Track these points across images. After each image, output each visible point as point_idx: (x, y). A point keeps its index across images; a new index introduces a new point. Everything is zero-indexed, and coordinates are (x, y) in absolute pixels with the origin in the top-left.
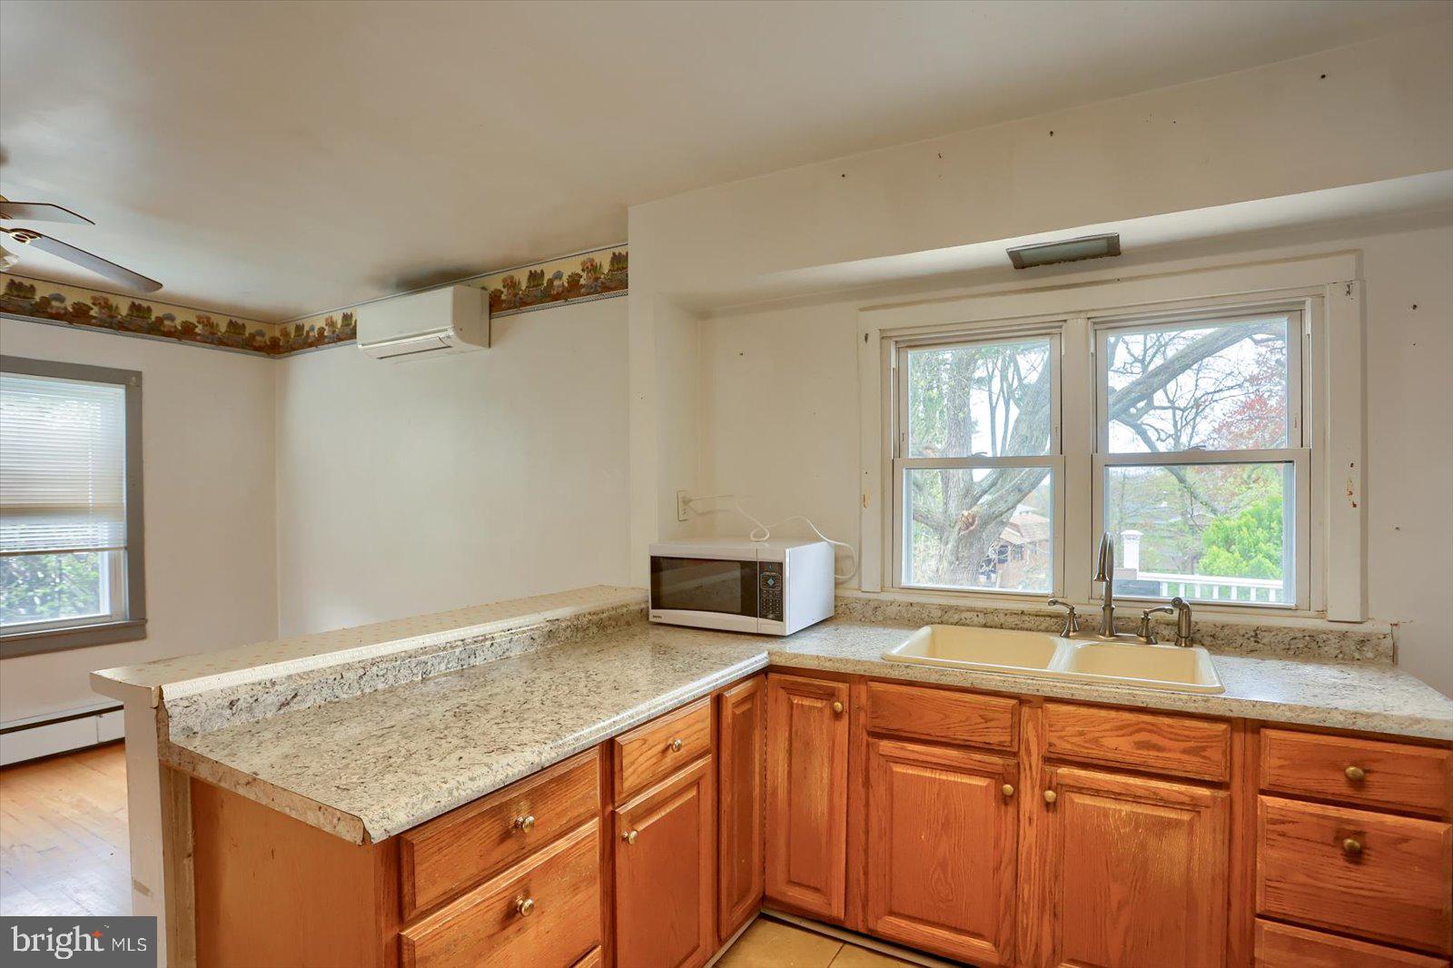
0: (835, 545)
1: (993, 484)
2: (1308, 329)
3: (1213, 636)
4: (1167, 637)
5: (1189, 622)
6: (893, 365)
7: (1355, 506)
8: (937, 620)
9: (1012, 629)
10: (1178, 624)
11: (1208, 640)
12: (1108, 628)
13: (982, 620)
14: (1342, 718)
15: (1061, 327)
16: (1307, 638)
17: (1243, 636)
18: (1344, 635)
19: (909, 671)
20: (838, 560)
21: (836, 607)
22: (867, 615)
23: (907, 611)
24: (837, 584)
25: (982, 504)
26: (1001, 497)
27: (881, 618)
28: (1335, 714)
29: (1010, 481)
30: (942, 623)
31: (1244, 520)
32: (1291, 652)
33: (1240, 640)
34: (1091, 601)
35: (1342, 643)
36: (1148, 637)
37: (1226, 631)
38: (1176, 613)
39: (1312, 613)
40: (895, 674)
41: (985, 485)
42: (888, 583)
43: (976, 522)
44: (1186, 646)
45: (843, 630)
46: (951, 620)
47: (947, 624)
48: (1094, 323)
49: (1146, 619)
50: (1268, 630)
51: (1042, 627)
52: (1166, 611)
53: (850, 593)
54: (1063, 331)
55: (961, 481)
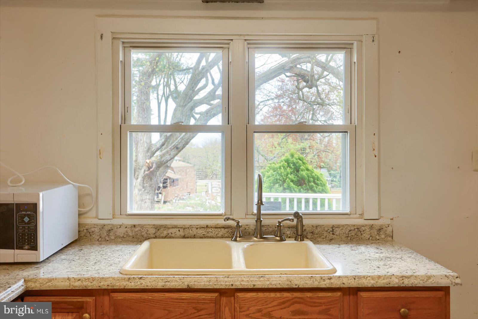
0: (79, 187)
1: (163, 145)
2: (355, 60)
3: (312, 233)
4: (289, 236)
5: (302, 226)
6: (121, 59)
7: (376, 156)
8: (152, 236)
9: (201, 238)
10: (296, 227)
11: (309, 236)
12: (259, 233)
13: (182, 233)
14: (397, 281)
15: (229, 44)
16: (356, 230)
17: (327, 231)
18: (372, 227)
19: (142, 281)
20: (80, 197)
21: (79, 231)
22: (103, 236)
23: (132, 231)
24: (80, 215)
25: (157, 156)
26: (167, 152)
27: (113, 238)
28: (393, 278)
29: (171, 144)
30: (156, 237)
31: (282, 164)
32: (349, 239)
33: (325, 234)
34: (247, 216)
35: (372, 231)
36: (280, 237)
37: (319, 229)
38: (295, 220)
39: (357, 216)
40: (132, 285)
41: (158, 145)
42: (117, 212)
43: (154, 167)
44: (301, 240)
45: (86, 250)
46: (162, 235)
47: (159, 238)
48: (248, 44)
49: (279, 226)
50: (338, 226)
51: (219, 235)
52: (290, 220)
53: (90, 220)
54: (231, 46)
55: (145, 143)
